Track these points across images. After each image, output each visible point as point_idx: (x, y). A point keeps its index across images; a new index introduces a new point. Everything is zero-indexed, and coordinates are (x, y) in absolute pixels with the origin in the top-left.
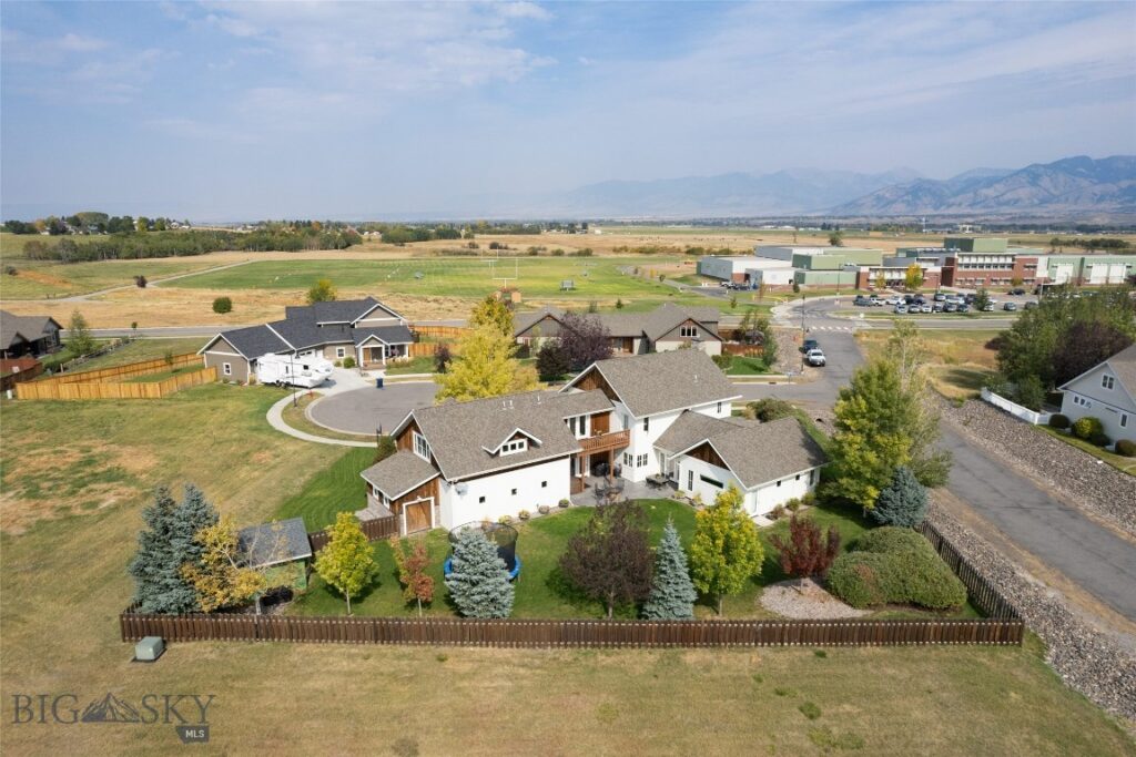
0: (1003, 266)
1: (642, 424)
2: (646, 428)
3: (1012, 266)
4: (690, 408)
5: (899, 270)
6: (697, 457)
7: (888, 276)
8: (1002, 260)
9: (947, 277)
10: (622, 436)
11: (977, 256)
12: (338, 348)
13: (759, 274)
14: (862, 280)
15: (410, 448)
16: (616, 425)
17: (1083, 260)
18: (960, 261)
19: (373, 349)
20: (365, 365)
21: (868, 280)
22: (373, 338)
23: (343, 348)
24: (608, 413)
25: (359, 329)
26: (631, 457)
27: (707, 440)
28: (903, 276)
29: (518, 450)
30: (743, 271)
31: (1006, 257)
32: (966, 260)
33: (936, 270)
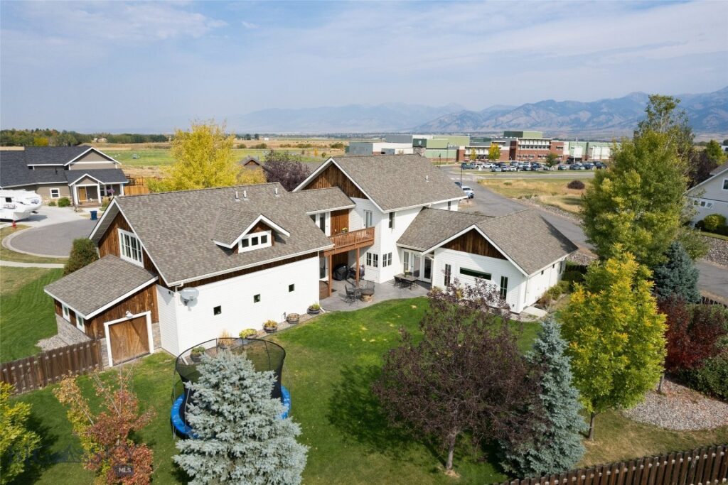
0: (544, 147)
1: (388, 220)
2: (391, 225)
3: (549, 147)
4: (429, 204)
5: (484, 149)
6: (456, 249)
7: (477, 152)
8: (544, 143)
9: (512, 153)
10: (363, 234)
11: (525, 140)
12: (51, 189)
13: (394, 150)
14: (461, 155)
15: (117, 254)
16: (356, 222)
17: (587, 144)
18: (519, 143)
19: (87, 187)
20: (80, 203)
21: (465, 155)
22: (86, 177)
23: (58, 189)
24: (346, 212)
25: (74, 171)
26: (376, 257)
27: (474, 227)
28: (487, 152)
29: (260, 246)
30: (380, 151)
31: (546, 141)
32: (523, 143)
33: (507, 148)
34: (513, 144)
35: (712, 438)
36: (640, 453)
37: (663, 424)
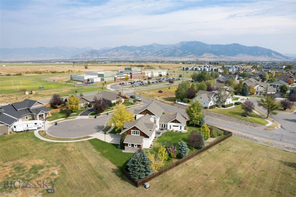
3: (141, 74)
6: (173, 122)
8: (140, 73)
9: (131, 77)
11: (136, 72)
12: (26, 116)
14: (116, 79)
15: (130, 134)
17: (152, 72)
22: (42, 111)
23: (28, 116)
27: (176, 119)
28: (124, 77)
30: (87, 79)
31: (140, 72)
32: (134, 73)
33: (129, 75)
34: (131, 74)
35: (213, 142)
36: (208, 145)
37: (209, 142)
